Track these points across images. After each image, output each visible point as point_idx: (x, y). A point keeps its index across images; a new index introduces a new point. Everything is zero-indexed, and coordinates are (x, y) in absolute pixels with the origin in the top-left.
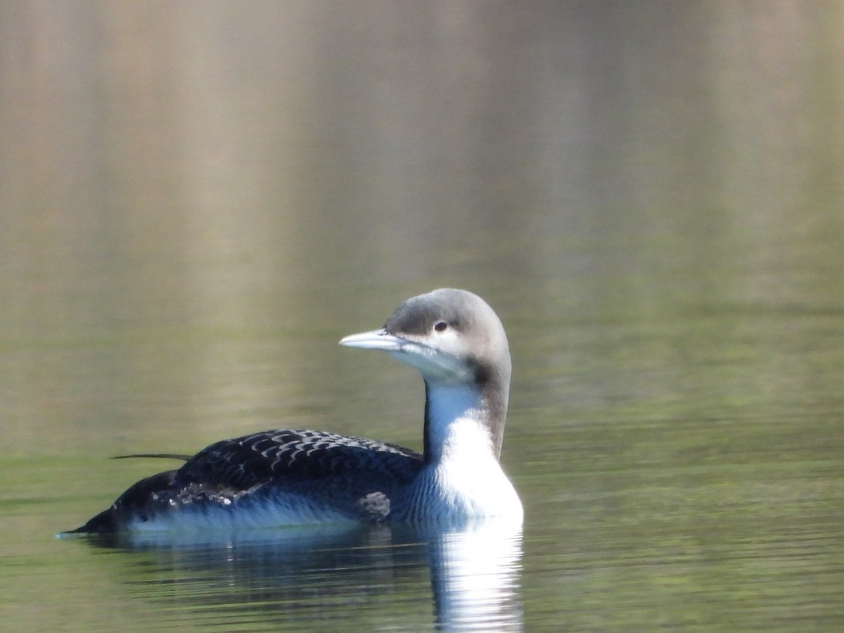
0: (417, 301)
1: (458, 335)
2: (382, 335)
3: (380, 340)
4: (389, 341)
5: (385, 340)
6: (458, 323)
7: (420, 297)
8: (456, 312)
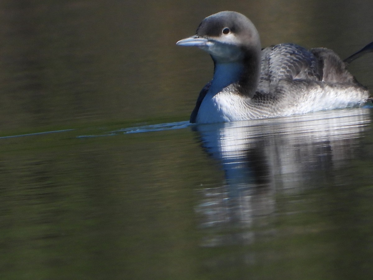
0: (212, 18)
1: (235, 35)
2: (196, 38)
3: (196, 41)
4: (200, 41)
5: (198, 41)
6: (234, 29)
7: (213, 16)
8: (233, 23)
